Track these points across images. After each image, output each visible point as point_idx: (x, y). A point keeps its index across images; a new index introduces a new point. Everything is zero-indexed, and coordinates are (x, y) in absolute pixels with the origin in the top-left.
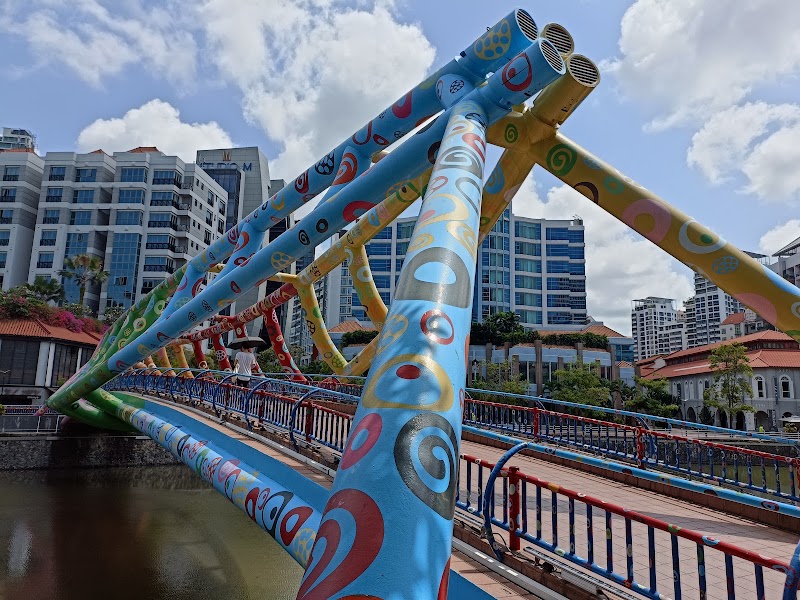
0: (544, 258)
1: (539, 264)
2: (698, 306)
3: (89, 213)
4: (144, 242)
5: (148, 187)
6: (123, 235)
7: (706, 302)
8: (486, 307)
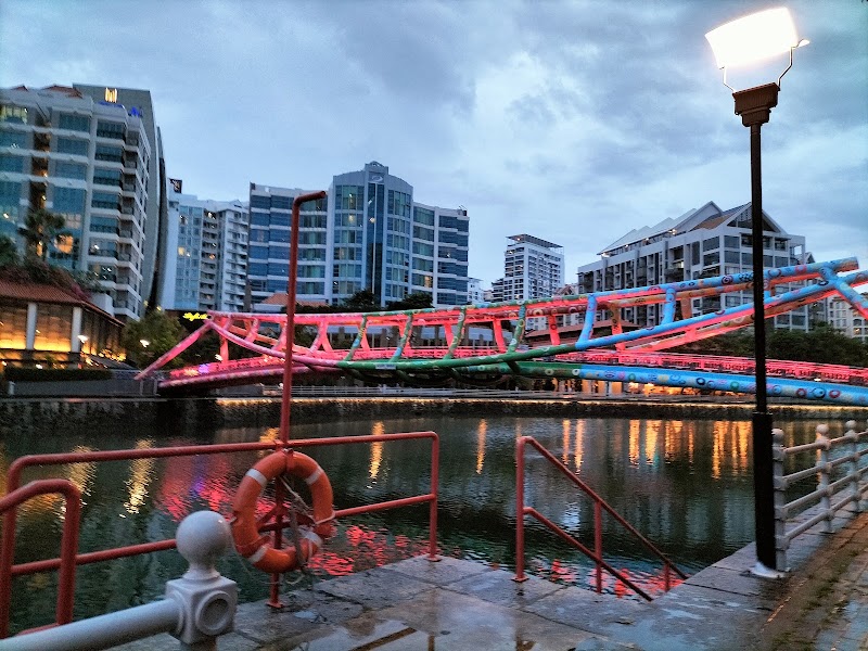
0: (437, 244)
1: (431, 248)
2: (506, 288)
3: (20, 158)
4: (90, 198)
5: (91, 137)
6: (65, 189)
7: (513, 284)
8: (388, 285)
